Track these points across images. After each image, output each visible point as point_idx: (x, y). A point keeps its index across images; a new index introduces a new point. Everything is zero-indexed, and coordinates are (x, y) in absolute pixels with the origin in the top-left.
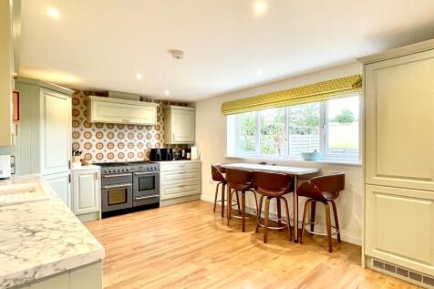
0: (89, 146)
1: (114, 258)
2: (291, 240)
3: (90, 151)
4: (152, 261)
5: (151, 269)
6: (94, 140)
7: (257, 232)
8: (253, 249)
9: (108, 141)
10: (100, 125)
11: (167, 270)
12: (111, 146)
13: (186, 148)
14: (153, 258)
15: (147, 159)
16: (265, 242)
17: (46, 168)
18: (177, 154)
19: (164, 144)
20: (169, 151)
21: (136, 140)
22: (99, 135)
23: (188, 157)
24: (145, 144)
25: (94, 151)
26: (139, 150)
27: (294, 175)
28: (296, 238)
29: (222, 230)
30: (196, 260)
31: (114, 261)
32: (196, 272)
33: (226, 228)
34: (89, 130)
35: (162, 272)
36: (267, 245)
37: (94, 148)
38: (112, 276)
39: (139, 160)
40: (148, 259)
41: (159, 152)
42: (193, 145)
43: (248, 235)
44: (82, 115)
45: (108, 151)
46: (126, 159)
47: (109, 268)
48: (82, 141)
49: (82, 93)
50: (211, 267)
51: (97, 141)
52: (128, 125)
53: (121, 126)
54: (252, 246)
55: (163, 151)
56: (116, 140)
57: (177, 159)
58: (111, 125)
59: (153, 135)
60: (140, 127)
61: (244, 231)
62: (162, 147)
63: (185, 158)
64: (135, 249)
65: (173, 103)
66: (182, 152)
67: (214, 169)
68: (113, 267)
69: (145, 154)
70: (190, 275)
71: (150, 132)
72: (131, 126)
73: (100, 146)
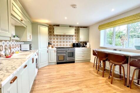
0: (54, 42)
1: (54, 78)
2: (125, 85)
3: (54, 44)
4: (65, 82)
5: (63, 85)
6: (56, 40)
7: (109, 78)
8: (105, 86)
9: (60, 40)
10: (57, 35)
11: (69, 87)
12: (61, 42)
13: (86, 43)
14: (65, 81)
15: (72, 47)
16: (112, 83)
17: (40, 48)
18: (82, 45)
19: (78, 42)
20: (79, 44)
21: (68, 40)
22: (57, 39)
23: (86, 46)
24: (71, 42)
25: (56, 44)
26: (69, 44)
27: (128, 56)
28: (128, 85)
29: (94, 75)
30: (80, 85)
31: (53, 79)
32: (78, 90)
33: (96, 74)
34: (54, 37)
35: (66, 87)
36: (112, 85)
37: (56, 43)
38: (51, 84)
39: (69, 47)
40: (64, 81)
41: (76, 44)
42: (88, 42)
43: (105, 79)
44: (52, 32)
45: (60, 44)
46: (65, 46)
47: (51, 81)
48: (52, 40)
49: (52, 26)
50: (84, 90)
51: (57, 40)
52: (66, 35)
53: (64, 36)
54: (105, 84)
55: (77, 44)
56: (62, 40)
57: (82, 47)
58: (60, 36)
59: (74, 38)
60: (70, 36)
61: (103, 77)
62: (77, 43)
63: (85, 47)
64: (61, 76)
65: (81, 27)
66: (84, 44)
67: (93, 51)
68: (52, 81)
69: (71, 45)
70: (76, 91)
71: (73, 37)
72: (67, 36)
73: (57, 42)
